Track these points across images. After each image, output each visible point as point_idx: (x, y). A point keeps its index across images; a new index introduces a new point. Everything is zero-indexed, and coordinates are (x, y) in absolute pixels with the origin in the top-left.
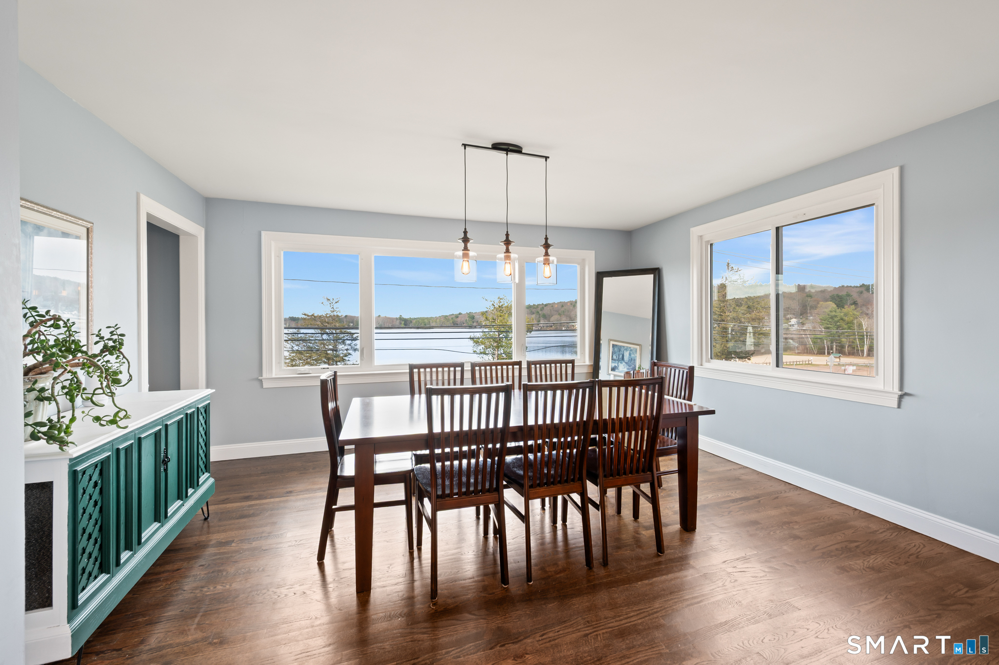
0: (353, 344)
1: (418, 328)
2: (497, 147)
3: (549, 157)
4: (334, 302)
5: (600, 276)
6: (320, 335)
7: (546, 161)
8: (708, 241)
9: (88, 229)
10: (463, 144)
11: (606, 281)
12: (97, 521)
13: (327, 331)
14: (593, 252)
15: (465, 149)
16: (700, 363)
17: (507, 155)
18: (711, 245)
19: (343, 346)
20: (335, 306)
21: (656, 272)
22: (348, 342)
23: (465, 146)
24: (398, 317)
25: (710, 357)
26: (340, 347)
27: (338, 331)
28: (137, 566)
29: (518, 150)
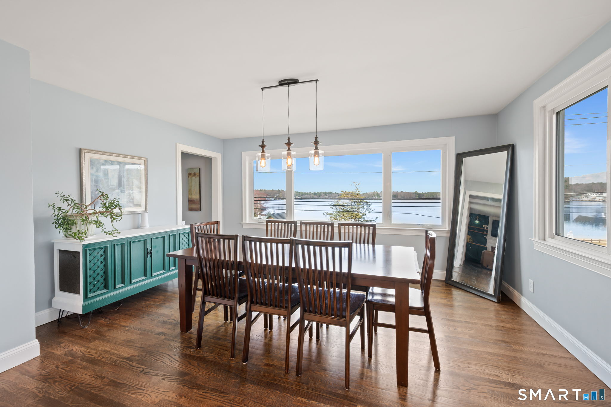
0: (369, 208)
1: (428, 199)
2: (282, 83)
3: (318, 80)
4: (357, 184)
5: (460, 158)
6: (351, 203)
7: (316, 83)
8: (553, 110)
9: (145, 161)
10: (261, 88)
11: (466, 162)
12: (102, 269)
13: (354, 200)
14: (454, 137)
15: (263, 91)
16: (542, 238)
17: (289, 87)
18: (558, 113)
19: (363, 209)
20: (358, 186)
21: (511, 149)
22: (366, 207)
23: (263, 89)
24: (414, 192)
26: (361, 210)
27: (359, 201)
28: (127, 291)
29: (295, 81)
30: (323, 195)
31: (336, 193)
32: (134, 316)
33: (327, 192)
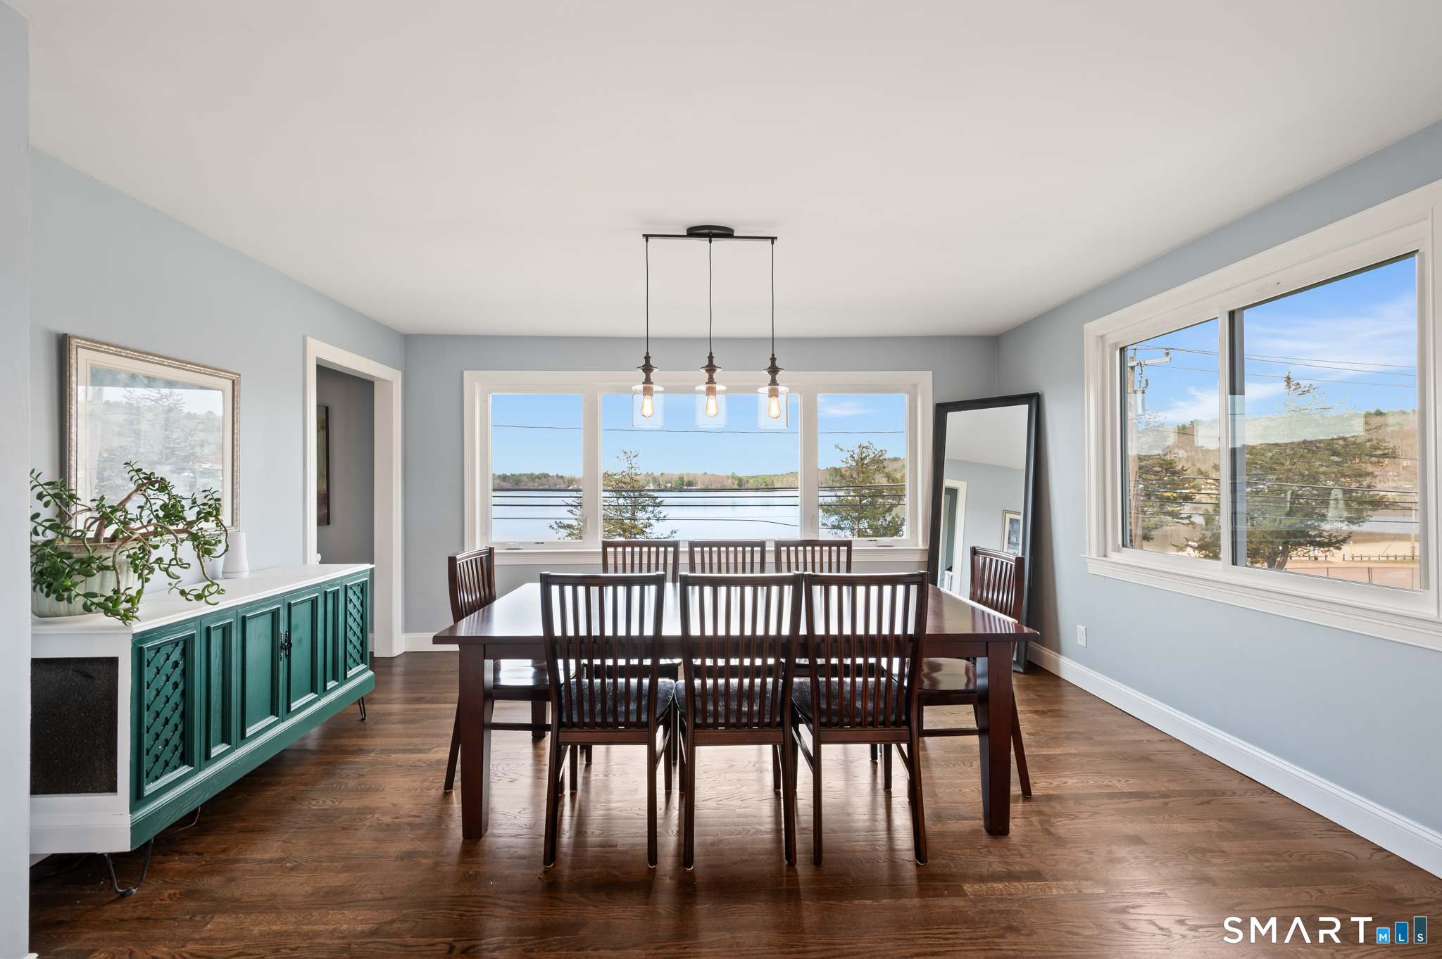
0: (657, 511)
1: (757, 490)
2: (694, 232)
3: (776, 238)
4: (632, 456)
5: (941, 411)
6: (615, 499)
7: (773, 243)
8: (1116, 344)
9: (234, 381)
10: (644, 235)
11: (953, 418)
12: (177, 705)
13: (624, 493)
14: (930, 373)
15: (647, 241)
16: (1102, 553)
17: (710, 242)
18: (1122, 350)
19: (644, 513)
20: (634, 461)
21: (1034, 401)
22: (650, 509)
23: (647, 237)
24: (730, 474)
25: (1120, 542)
26: (640, 514)
27: (637, 494)
28: (236, 762)
29: (726, 233)
30: (527, 480)
31: (557, 475)
32: (262, 830)
33: (537, 472)
